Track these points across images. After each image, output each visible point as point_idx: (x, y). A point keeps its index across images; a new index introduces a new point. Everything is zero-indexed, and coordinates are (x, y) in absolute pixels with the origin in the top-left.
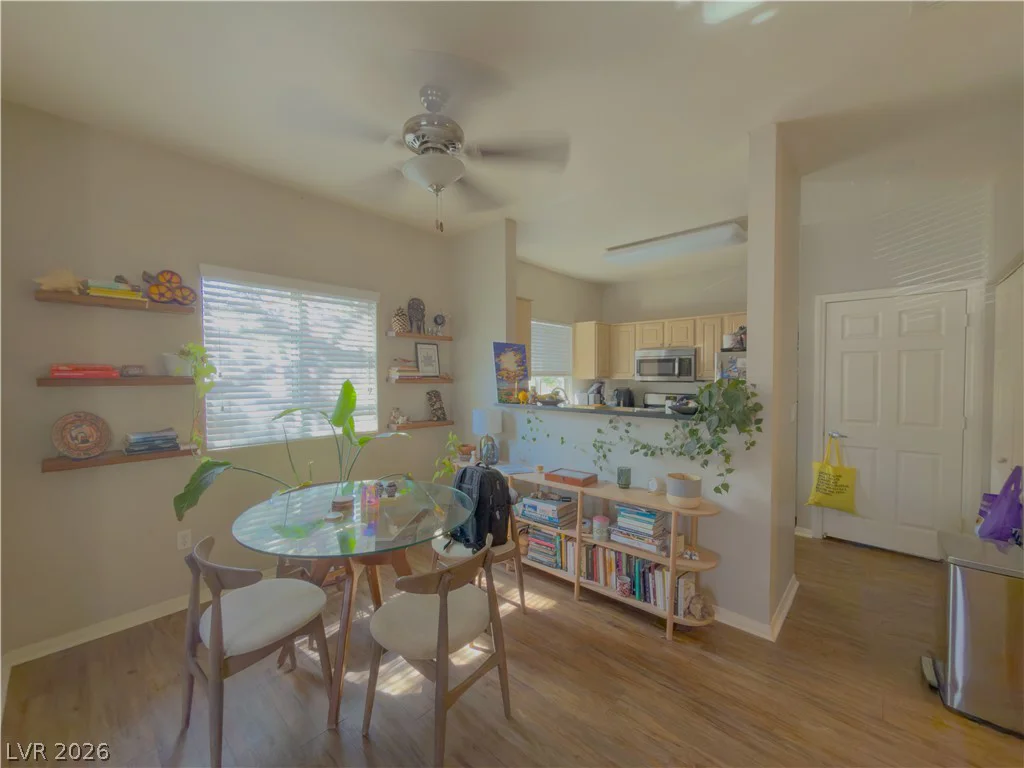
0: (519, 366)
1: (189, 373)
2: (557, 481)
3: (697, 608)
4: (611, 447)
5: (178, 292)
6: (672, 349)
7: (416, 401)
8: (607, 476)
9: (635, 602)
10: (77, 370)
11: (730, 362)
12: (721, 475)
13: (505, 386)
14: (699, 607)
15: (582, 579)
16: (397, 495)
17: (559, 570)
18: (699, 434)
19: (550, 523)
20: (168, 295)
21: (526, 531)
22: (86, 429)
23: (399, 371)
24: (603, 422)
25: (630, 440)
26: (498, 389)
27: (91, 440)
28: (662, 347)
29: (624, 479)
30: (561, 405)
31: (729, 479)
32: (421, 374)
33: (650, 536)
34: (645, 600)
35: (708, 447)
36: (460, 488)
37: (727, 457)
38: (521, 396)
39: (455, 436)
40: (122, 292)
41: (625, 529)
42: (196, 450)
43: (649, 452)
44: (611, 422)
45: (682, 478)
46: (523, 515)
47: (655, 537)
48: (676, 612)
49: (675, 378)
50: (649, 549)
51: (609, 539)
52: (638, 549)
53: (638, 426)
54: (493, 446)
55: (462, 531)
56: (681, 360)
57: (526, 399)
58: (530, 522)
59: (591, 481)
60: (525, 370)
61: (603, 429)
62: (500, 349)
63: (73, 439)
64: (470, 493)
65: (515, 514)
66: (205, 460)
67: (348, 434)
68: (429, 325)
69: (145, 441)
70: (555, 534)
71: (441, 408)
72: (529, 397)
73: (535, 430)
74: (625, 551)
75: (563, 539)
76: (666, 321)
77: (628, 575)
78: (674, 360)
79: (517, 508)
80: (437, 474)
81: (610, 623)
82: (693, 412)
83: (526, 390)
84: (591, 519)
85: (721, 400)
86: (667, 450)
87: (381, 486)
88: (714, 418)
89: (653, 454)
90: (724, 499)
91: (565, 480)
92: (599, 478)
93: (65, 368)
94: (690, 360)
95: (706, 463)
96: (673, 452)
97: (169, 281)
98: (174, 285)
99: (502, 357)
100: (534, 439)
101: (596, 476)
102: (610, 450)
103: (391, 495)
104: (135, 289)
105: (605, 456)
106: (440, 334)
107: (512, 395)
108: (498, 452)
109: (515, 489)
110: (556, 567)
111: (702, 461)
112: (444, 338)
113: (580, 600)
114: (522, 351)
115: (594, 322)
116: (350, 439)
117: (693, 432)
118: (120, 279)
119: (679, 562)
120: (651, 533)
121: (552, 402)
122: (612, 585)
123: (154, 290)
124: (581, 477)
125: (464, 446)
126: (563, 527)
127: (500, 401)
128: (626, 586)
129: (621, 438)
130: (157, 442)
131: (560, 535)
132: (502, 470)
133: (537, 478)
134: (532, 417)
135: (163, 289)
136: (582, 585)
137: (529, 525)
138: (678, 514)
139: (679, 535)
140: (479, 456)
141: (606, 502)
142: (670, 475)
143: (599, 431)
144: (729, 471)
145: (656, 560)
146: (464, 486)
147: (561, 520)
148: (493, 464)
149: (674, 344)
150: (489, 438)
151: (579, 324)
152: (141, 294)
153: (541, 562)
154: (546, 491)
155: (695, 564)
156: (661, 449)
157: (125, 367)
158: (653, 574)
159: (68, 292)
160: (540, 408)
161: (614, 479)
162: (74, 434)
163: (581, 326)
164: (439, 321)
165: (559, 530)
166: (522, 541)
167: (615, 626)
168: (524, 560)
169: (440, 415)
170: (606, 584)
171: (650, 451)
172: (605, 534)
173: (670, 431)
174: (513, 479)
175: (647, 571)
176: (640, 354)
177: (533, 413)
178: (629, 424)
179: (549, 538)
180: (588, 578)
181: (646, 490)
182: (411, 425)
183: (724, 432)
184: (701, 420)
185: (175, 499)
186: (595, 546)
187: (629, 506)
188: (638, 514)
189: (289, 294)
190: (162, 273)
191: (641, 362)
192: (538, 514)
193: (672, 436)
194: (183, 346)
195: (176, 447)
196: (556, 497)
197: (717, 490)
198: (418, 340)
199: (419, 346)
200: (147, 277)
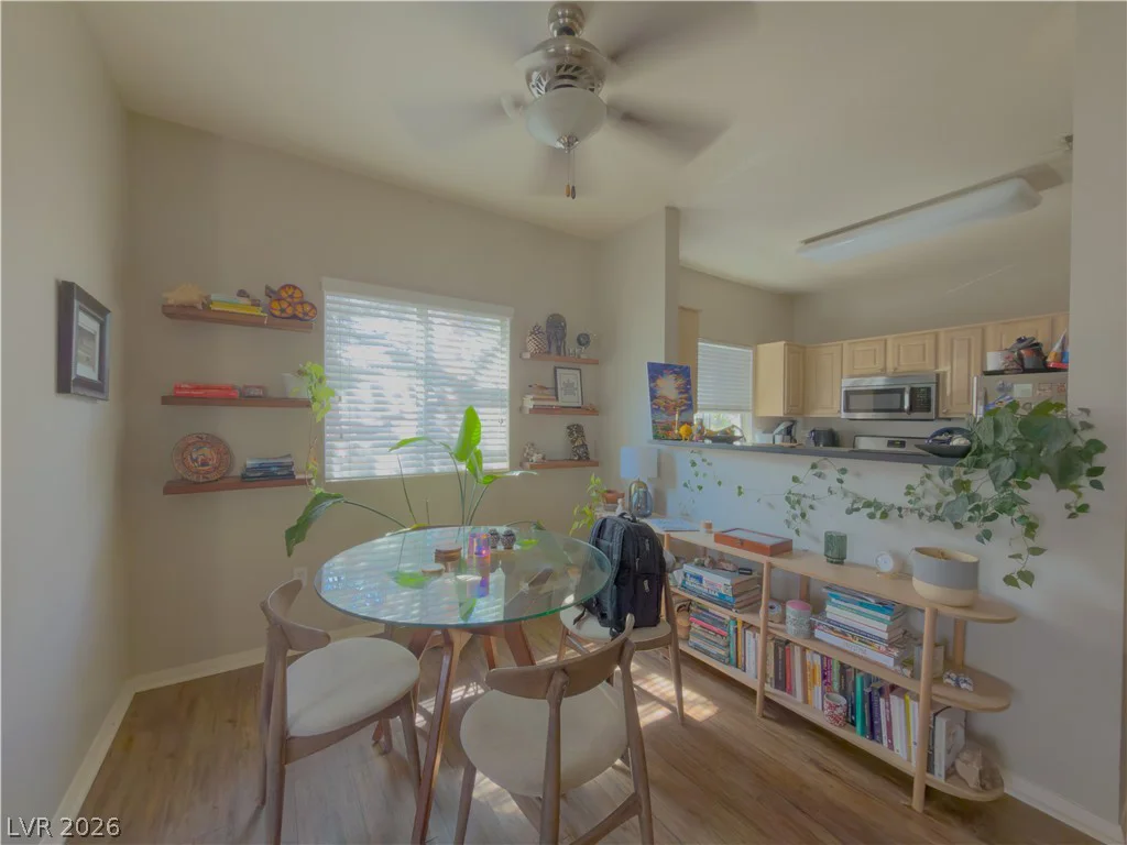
0: (681, 393)
1: (307, 395)
2: (733, 546)
3: (970, 770)
4: (814, 503)
5: (299, 308)
6: (897, 376)
7: (554, 436)
8: (809, 542)
9: (856, 737)
10: (198, 388)
11: (1001, 390)
12: (1018, 556)
13: (663, 418)
14: (975, 768)
15: (768, 687)
16: (516, 547)
17: (733, 668)
18: (973, 488)
19: (721, 601)
20: (290, 311)
21: (687, 607)
22: (206, 451)
23: (534, 399)
24: (800, 466)
25: (845, 495)
26: (654, 422)
27: (211, 463)
28: (883, 372)
29: (836, 549)
30: (737, 443)
31: (1032, 563)
32: (560, 403)
33: (881, 639)
34: (873, 737)
35: (991, 510)
36: (597, 544)
37: (1031, 528)
38: (683, 430)
39: (598, 480)
40: (243, 307)
41: (838, 624)
42: (310, 480)
43: (878, 514)
44: (814, 466)
45: (939, 554)
46: (684, 587)
47: (891, 644)
48: (930, 768)
49: (904, 415)
50: (882, 661)
51: (811, 636)
52: (860, 658)
53: (858, 475)
54: (646, 493)
55: (598, 603)
56: (913, 391)
57: (690, 433)
58: (691, 597)
59: (783, 549)
60: (690, 399)
61: (801, 477)
62: (656, 371)
63: (195, 460)
64: (609, 554)
65: (671, 583)
66: (318, 491)
67: (474, 471)
68: (571, 345)
69: (261, 467)
70: (728, 618)
71: (584, 445)
72: (695, 433)
73: (700, 475)
74: (837, 657)
75: (739, 626)
76: (890, 339)
77: (843, 692)
78: (901, 392)
79: (675, 578)
80: (575, 525)
81: (812, 761)
82: (963, 453)
83: (691, 424)
84: (783, 603)
85: (1017, 434)
86: (912, 511)
87: (497, 534)
88: (1007, 466)
89: (885, 515)
90: (1022, 596)
91: (742, 544)
92: (794, 546)
93: (187, 386)
94: (929, 390)
95: (987, 535)
96: (921, 515)
97: (291, 296)
98: (296, 300)
99: (659, 382)
100: (700, 488)
101: (789, 542)
102: (811, 507)
103: (508, 547)
104: (255, 303)
105: (803, 515)
106: (582, 356)
107: (672, 430)
108: (652, 502)
109: (671, 551)
110: (729, 664)
111: (979, 531)
112: (588, 362)
113: (764, 717)
114: (685, 376)
115: (783, 343)
116: (476, 475)
117: (961, 486)
118: (242, 294)
119: (936, 690)
120: (885, 636)
121: (725, 439)
122: (816, 705)
123: (275, 305)
124: (769, 542)
125: (609, 492)
126: (740, 609)
127: (656, 437)
128: (840, 710)
129: (830, 492)
130: (273, 469)
131: (734, 619)
132: (656, 525)
133: (704, 540)
134: (697, 458)
135: (284, 305)
136: (767, 695)
137: (691, 600)
138: (936, 613)
139: (936, 645)
140: (627, 505)
141: (806, 581)
142: (920, 550)
143: (795, 479)
144: (1036, 551)
145: (892, 679)
146: (602, 542)
147: (738, 600)
148: (645, 516)
149: (901, 369)
150: (640, 484)
151: (761, 347)
152: (261, 308)
153: (707, 653)
154: (716, 558)
155: (966, 696)
156: (900, 509)
157: (246, 387)
158: (888, 700)
159: (192, 307)
160: (708, 446)
161: (820, 548)
162: (194, 456)
163: (765, 349)
164: (583, 341)
165: (733, 613)
166: (681, 621)
167: (825, 770)
168: (683, 646)
169: (582, 454)
170: (806, 701)
171: (878, 510)
172: (805, 629)
173: (915, 482)
174: (670, 538)
175: (876, 693)
176: (847, 383)
177: (700, 452)
178: (843, 471)
179: (721, 623)
180: (776, 687)
181: (874, 569)
182: (547, 464)
183: (1026, 486)
184: (978, 465)
185: (287, 532)
186: (788, 642)
187: (845, 590)
188: (861, 604)
189: (415, 310)
190: (284, 288)
191: (848, 394)
192: (704, 588)
193: (919, 490)
194: (301, 366)
195: (291, 475)
196: (731, 567)
197: (1009, 580)
198: (558, 364)
199: (559, 371)
200: (269, 292)
